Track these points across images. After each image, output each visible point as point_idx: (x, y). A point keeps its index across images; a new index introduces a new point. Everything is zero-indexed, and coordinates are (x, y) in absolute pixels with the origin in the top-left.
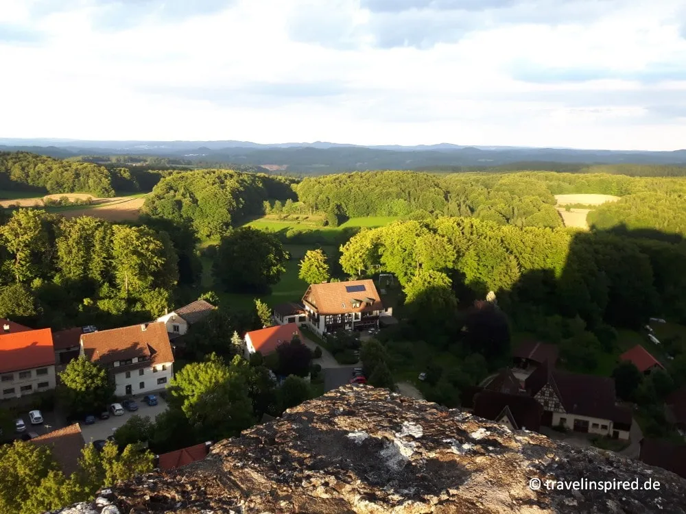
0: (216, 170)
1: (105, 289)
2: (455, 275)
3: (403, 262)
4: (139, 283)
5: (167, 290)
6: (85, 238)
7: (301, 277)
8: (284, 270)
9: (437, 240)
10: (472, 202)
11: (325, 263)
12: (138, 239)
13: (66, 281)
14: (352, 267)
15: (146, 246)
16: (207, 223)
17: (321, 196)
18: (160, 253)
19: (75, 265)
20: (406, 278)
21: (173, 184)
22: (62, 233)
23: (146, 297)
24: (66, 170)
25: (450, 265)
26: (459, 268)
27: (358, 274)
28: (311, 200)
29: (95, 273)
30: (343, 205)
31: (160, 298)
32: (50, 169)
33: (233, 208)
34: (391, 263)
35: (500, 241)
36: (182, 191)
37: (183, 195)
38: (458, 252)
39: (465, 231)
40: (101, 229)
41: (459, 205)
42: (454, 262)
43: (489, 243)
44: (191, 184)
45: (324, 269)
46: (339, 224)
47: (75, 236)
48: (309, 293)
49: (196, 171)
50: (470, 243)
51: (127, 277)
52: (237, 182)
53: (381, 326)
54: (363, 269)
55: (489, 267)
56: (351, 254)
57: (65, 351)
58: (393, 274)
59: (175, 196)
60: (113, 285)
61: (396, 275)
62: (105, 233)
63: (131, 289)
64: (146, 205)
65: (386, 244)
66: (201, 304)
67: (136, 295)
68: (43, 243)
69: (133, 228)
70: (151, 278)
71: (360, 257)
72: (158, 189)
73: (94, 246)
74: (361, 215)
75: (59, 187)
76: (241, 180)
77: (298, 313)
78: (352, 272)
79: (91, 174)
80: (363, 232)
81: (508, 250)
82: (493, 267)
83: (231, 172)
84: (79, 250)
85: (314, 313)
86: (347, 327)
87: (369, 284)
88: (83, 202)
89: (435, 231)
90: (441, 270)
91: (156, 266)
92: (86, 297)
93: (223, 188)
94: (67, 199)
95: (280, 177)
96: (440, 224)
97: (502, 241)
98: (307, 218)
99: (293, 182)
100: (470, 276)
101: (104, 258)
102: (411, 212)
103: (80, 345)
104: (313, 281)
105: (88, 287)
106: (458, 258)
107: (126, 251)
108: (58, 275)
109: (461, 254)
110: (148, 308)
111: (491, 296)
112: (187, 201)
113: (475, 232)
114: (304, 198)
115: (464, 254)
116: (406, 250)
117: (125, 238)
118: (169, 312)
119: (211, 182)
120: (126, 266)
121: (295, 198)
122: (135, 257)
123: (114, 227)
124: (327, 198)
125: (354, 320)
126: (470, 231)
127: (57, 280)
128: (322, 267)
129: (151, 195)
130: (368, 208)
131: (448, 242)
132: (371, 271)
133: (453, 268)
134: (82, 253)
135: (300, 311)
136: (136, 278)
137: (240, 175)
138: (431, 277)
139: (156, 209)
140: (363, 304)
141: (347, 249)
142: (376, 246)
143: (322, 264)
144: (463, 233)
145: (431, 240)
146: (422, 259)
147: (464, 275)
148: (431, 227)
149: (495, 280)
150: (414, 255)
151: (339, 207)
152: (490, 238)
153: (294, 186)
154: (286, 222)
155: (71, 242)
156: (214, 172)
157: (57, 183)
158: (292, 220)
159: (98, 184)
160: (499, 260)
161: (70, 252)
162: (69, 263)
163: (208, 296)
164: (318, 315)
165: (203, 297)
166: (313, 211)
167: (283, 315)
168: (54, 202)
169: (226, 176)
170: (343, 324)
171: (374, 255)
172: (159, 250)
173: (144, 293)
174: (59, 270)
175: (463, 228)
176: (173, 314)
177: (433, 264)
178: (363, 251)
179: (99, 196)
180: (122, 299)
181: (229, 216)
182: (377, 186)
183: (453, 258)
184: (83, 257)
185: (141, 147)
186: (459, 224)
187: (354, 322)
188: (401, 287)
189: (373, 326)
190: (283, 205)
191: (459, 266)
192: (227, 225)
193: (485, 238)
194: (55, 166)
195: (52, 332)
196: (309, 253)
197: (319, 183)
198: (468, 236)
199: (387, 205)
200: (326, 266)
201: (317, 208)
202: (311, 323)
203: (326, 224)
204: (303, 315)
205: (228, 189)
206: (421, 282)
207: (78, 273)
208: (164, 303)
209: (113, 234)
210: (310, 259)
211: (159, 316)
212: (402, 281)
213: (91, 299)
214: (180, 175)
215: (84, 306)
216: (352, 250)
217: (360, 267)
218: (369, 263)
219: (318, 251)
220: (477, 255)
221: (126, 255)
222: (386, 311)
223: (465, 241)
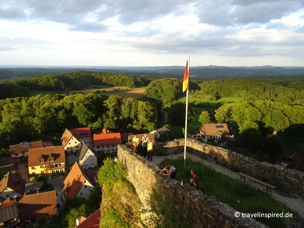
0: (170, 78)
1: (135, 122)
2: (261, 124)
3: (240, 117)
4: (145, 120)
5: (154, 123)
6: (130, 105)
7: (199, 121)
8: (193, 118)
9: (254, 110)
10: (276, 92)
11: (209, 116)
12: (146, 106)
13: (124, 118)
14: (219, 118)
15: (148, 108)
16: (166, 99)
17: (210, 89)
18: (152, 111)
19: (127, 113)
20: (240, 124)
21: (155, 84)
22: (123, 103)
23: (147, 125)
24: (120, 79)
25: (259, 120)
26: (263, 121)
27: (221, 121)
28: (206, 90)
29: (132, 116)
30: (219, 93)
31: (152, 125)
32: (115, 78)
33: (176, 93)
34: (235, 118)
35: (281, 111)
36: (158, 86)
37: (158, 88)
38: (262, 115)
39: (267, 106)
40: (135, 102)
41: (270, 94)
42: (261, 118)
43: (277, 112)
44: (161, 84)
45: (208, 118)
46: (217, 100)
47: (127, 104)
48: (202, 127)
49: (163, 79)
50: (268, 111)
51: (142, 118)
52: (178, 83)
53: (229, 141)
54: (224, 119)
55: (276, 121)
56: (219, 113)
57: (123, 140)
58: (236, 122)
59: (155, 88)
60: (138, 120)
61: (237, 122)
62: (136, 104)
63: (143, 122)
64: (146, 91)
65: (234, 110)
66: (164, 129)
67: (144, 124)
68: (117, 106)
69: (144, 102)
70: (149, 119)
71: (223, 114)
72: (150, 86)
73: (132, 107)
74: (226, 96)
75: (117, 84)
76: (179, 82)
77: (197, 134)
78: (219, 120)
79: (128, 80)
80: (225, 104)
81: (285, 115)
82: (277, 121)
83: (176, 79)
84: (128, 109)
85: (203, 135)
86: (216, 141)
87: (225, 125)
88: (125, 90)
89: (254, 106)
90: (254, 122)
91: (151, 115)
92: (129, 124)
93: (172, 85)
94: (120, 89)
95: (194, 81)
96: (256, 103)
97: (283, 111)
98: (204, 97)
99: (199, 82)
100: (267, 125)
101: (135, 111)
102: (248, 96)
103: (128, 139)
104: (204, 123)
105: (130, 120)
106: (262, 117)
107: (142, 110)
108: (121, 116)
109: (264, 116)
110: (148, 128)
111: (275, 133)
112: (159, 90)
113: (271, 107)
114: (203, 90)
115: (265, 116)
116: (241, 113)
117: (142, 105)
118: (154, 130)
119: (168, 83)
120: (142, 114)
121: (199, 89)
122: (145, 112)
123: (139, 101)
124: (213, 89)
125: (218, 138)
126: (269, 106)
127: (121, 118)
128: (207, 117)
129: (148, 87)
130: (229, 93)
131: (258, 110)
132: (227, 120)
133: (260, 121)
134: (129, 109)
135: (198, 134)
136: (145, 118)
137: (179, 80)
138: (250, 124)
139: (149, 93)
140: (222, 133)
141: (218, 111)
142: (230, 110)
143: (208, 116)
144: (266, 107)
145: (251, 110)
146: (247, 117)
147: (265, 124)
148: (252, 104)
149: (278, 126)
150: (244, 115)
151: (217, 93)
152: (277, 110)
153: (199, 84)
154: (195, 98)
155: (125, 106)
156: (170, 79)
157: (117, 83)
158: (198, 98)
159: (130, 83)
160: (280, 119)
161: (125, 109)
162: (125, 113)
163: (167, 126)
164: (205, 135)
165: (165, 126)
166: (206, 94)
167: (192, 134)
168: (116, 90)
169: (174, 81)
170: (214, 139)
171: (229, 114)
172: (152, 110)
173: (147, 123)
174: (121, 115)
175: (266, 105)
176: (156, 131)
177: (252, 119)
178: (224, 112)
179: (130, 88)
180: (140, 125)
181: (174, 96)
182: (234, 85)
183: (260, 117)
184: (129, 111)
185: (144, 69)
186: (264, 104)
187: (218, 139)
188: (238, 127)
189: (226, 141)
190: (195, 92)
191: (263, 120)
192: (173, 99)
193: (275, 110)
194: (116, 77)
195: (121, 134)
196: (203, 112)
197: (210, 83)
198: (268, 108)
199: (237, 93)
200: (209, 117)
201: (208, 93)
202: (202, 138)
203: (212, 99)
204: (199, 135)
205: (174, 86)
206: (246, 126)
207: (127, 116)
208: (153, 127)
209: (138, 104)
210: (203, 115)
211: (151, 131)
212: (239, 125)
213: (131, 124)
214: (158, 80)
215: (129, 126)
216: (219, 112)
217: (223, 119)
218: (226, 117)
219: (206, 111)
220: (271, 116)
221: (142, 111)
222: (231, 136)
223: (266, 110)
